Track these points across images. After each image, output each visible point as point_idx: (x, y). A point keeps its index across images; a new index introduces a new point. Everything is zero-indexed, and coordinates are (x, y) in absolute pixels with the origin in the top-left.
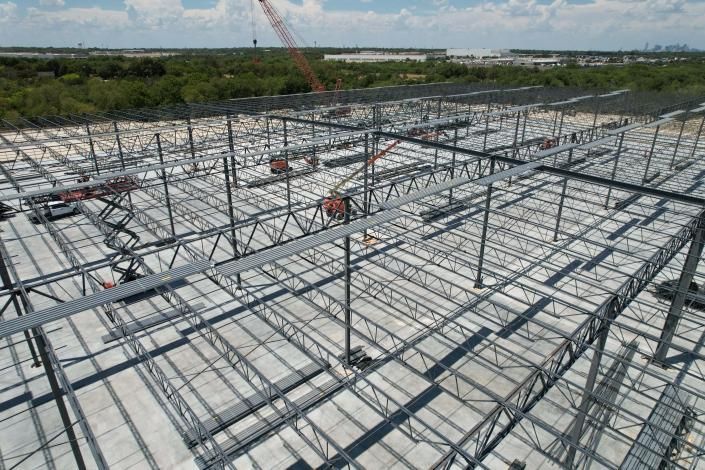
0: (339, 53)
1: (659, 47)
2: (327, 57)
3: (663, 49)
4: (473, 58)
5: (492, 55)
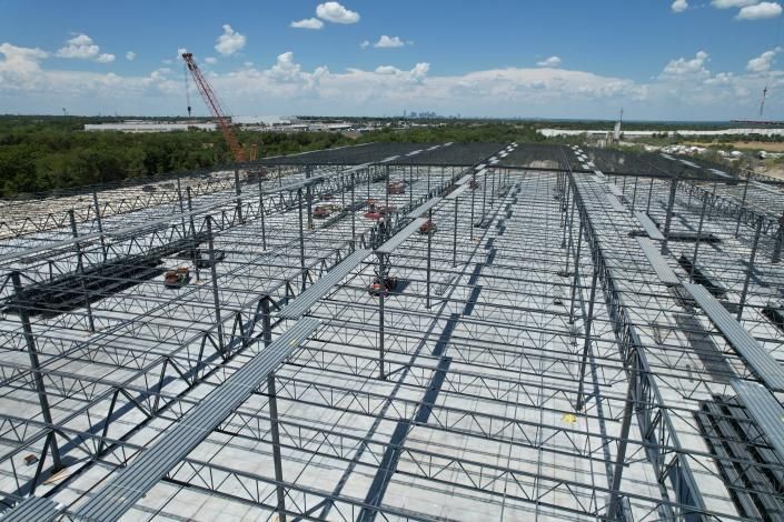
0: (100, 123)
1: (414, 114)
2: (88, 127)
3: (418, 116)
4: (263, 125)
5: (282, 122)
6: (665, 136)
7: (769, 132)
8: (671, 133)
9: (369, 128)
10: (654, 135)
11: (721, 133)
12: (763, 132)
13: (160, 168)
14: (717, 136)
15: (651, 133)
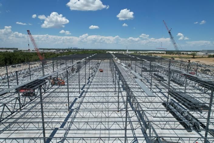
6: (137, 53)
7: (157, 52)
8: (138, 52)
9: (61, 51)
10: (134, 53)
11: (148, 52)
12: (156, 52)
13: (8, 62)
14: (147, 53)
15: (134, 52)
